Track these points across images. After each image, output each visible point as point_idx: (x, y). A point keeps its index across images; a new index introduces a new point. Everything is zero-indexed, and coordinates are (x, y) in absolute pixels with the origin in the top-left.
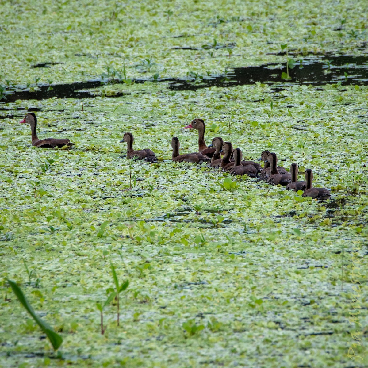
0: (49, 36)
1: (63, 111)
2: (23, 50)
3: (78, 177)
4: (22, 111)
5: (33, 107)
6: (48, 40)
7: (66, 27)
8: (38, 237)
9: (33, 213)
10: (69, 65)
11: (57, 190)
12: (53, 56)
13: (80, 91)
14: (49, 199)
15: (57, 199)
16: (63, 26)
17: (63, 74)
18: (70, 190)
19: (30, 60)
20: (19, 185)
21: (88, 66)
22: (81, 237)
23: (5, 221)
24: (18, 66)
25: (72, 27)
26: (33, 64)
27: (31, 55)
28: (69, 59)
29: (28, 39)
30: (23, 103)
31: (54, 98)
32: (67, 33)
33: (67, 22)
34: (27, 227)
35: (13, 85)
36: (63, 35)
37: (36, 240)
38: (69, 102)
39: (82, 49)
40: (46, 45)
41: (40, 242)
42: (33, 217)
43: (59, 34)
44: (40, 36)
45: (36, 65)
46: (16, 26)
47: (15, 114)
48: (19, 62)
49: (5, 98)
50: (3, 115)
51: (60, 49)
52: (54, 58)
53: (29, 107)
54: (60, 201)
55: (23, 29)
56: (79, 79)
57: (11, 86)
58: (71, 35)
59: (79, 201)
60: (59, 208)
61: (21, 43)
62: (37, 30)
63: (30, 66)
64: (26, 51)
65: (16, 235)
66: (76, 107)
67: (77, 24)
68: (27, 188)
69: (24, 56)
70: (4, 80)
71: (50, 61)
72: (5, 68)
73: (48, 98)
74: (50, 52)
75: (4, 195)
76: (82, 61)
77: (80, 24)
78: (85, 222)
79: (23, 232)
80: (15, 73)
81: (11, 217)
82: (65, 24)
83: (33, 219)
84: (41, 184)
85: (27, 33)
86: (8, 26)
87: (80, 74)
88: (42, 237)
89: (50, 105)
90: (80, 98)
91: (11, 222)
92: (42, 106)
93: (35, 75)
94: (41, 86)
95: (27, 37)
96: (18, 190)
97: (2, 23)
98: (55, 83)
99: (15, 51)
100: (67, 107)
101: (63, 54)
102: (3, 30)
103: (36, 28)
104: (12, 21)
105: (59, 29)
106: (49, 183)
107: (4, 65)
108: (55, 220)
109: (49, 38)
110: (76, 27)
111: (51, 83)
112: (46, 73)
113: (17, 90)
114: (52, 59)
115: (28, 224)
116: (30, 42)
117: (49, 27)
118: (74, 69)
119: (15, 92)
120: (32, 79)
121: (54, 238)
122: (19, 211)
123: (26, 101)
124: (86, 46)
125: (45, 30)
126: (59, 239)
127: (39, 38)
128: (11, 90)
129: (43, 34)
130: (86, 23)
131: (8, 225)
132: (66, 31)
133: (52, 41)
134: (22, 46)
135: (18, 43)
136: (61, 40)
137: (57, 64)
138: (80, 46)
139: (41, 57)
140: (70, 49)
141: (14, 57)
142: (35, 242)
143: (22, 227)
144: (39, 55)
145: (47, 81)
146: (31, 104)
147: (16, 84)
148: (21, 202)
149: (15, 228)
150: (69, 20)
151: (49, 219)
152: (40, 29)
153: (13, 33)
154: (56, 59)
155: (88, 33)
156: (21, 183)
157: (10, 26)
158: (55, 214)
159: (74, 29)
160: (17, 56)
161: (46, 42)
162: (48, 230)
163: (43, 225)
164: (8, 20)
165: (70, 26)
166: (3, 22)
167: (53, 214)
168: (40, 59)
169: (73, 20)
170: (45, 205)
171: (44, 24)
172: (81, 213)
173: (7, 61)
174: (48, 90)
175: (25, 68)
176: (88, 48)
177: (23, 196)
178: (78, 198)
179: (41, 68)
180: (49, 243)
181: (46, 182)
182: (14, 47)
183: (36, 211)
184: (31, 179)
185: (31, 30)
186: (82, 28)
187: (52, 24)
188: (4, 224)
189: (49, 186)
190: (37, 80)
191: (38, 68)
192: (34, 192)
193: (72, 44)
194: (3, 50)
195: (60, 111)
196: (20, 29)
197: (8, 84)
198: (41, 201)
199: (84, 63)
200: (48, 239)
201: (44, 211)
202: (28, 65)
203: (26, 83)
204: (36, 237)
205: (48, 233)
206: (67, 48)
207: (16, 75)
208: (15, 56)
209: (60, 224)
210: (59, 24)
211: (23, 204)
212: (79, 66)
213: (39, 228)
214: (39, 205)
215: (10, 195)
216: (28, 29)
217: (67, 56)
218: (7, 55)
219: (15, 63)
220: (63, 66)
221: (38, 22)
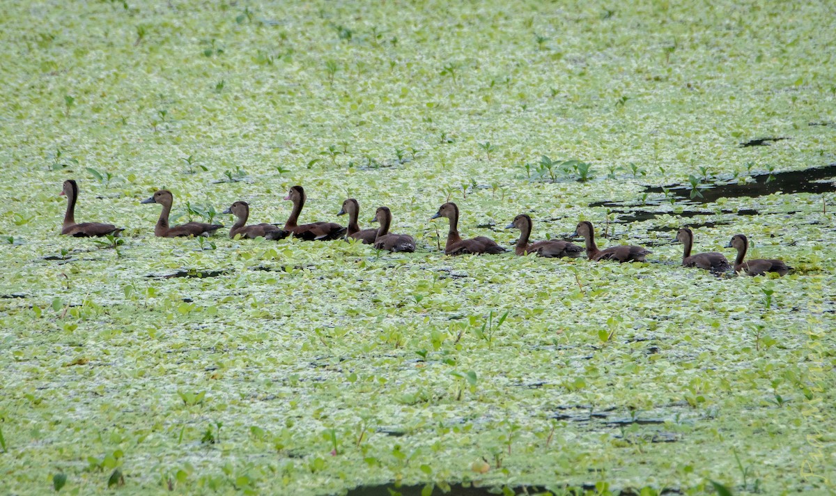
0: (767, 96)
1: (794, 213)
2: (726, 119)
3: (830, 314)
4: (729, 215)
5: (745, 208)
6: (766, 102)
7: (794, 81)
8: (757, 413)
9: (753, 374)
10: (799, 142)
11: (791, 338)
12: (774, 126)
13: (819, 181)
14: (779, 352)
15: (792, 352)
16: (788, 80)
17: (790, 155)
18: (814, 337)
19: (738, 135)
20: (730, 331)
21: (829, 141)
22: (825, 412)
23: (707, 388)
24: (719, 145)
25: (804, 81)
26: (743, 141)
27: (739, 127)
28: (800, 131)
29: (734, 101)
30: (729, 203)
31: (778, 193)
32: (796, 90)
33: (796, 72)
34: (741, 397)
35: (712, 174)
36: (790, 94)
37: (753, 417)
38: (802, 199)
39: (819, 114)
40: (763, 109)
41: (759, 421)
42: (751, 382)
43: (783, 93)
44: (753, 96)
45: (747, 142)
46: (715, 81)
47: (718, 220)
48: (721, 138)
49: (701, 196)
50: (700, 222)
51: (785, 116)
52: (776, 130)
53: (739, 209)
54: (798, 355)
55: (726, 87)
56: (817, 163)
57: (709, 176)
58: (802, 94)
59: (828, 355)
60: (795, 366)
61: (723, 108)
62: (749, 87)
63: (737, 145)
64: (731, 121)
65: (723, 410)
66: (813, 206)
67: (812, 76)
68: (744, 335)
69: (729, 129)
70: (697, 167)
71: (769, 135)
72: (699, 149)
73: (768, 194)
74: (770, 121)
75: (709, 347)
76: (821, 133)
77: (816, 75)
78: (833, 387)
79: (735, 405)
80: (715, 155)
81: (717, 382)
82: (792, 76)
83: (751, 385)
84: (766, 328)
85: (732, 92)
86: (702, 82)
87: (818, 154)
88: (764, 412)
89: (771, 204)
90: (819, 192)
91: (716, 390)
92: (759, 207)
93: (746, 159)
94: (757, 175)
95: (732, 98)
96: (731, 339)
97: (693, 78)
98: (777, 170)
99: (714, 122)
100: (799, 207)
101: (789, 123)
102: (695, 89)
103: (746, 84)
104: (708, 74)
105: (783, 84)
106: (779, 327)
107: (697, 144)
108: (786, 385)
109: (768, 99)
110: (809, 80)
111: (771, 169)
112: (763, 155)
113: (719, 183)
114: (773, 131)
115: (744, 393)
116: (738, 107)
117: (767, 81)
118: (808, 146)
119: (716, 185)
120: (740, 164)
121: (783, 415)
122: (731, 373)
123: (733, 198)
124: (826, 110)
125: (760, 87)
126: (790, 416)
127: (752, 99)
128: (708, 182)
129: (758, 93)
130: (826, 74)
131: (711, 394)
132: (793, 87)
133: (772, 104)
134: (724, 113)
135: (719, 108)
136: (786, 102)
137: (781, 139)
138: (817, 110)
139: (755, 129)
140: (800, 115)
141: (712, 131)
142: (751, 421)
143: (733, 398)
144: (752, 126)
145: (765, 168)
146: (741, 204)
147: (716, 174)
148: (736, 357)
149: (721, 398)
150: (798, 69)
151: (775, 384)
152: (752, 85)
153: (710, 94)
154: (779, 132)
155: (829, 89)
156: (734, 327)
157: (706, 82)
158: (786, 376)
159: (807, 84)
160: (718, 130)
161: (763, 105)
162: (773, 402)
163: (767, 393)
164: (703, 74)
165: (801, 79)
166: (694, 75)
167: (783, 376)
168: (754, 132)
169: (804, 70)
170: (773, 361)
171: (759, 77)
172: (828, 373)
173: (701, 137)
174: (769, 179)
175: (731, 148)
176: (829, 112)
177: (738, 348)
178: (826, 349)
179: (755, 147)
180: (774, 421)
181: (774, 325)
182: (712, 114)
183: (757, 372)
184: (752, 321)
185: (739, 88)
186: (819, 82)
187: (772, 78)
188: (705, 393)
189: (779, 331)
190: (750, 166)
191: (750, 147)
192: (756, 341)
193: (805, 108)
194: (695, 120)
195: (789, 213)
196: (722, 86)
197: (704, 173)
198: (767, 355)
199: (823, 136)
200: (772, 416)
201: (770, 372)
202: (735, 143)
203: (732, 171)
204: (754, 413)
205: (774, 406)
206: (795, 114)
207: (715, 159)
208: (714, 128)
209: (794, 391)
210: (783, 77)
211: (739, 360)
212: (816, 141)
213: (760, 398)
214: (765, 362)
215: (719, 347)
216: (734, 87)
217: (796, 127)
218: (702, 128)
219: (714, 139)
220: (790, 143)
221: (750, 75)
